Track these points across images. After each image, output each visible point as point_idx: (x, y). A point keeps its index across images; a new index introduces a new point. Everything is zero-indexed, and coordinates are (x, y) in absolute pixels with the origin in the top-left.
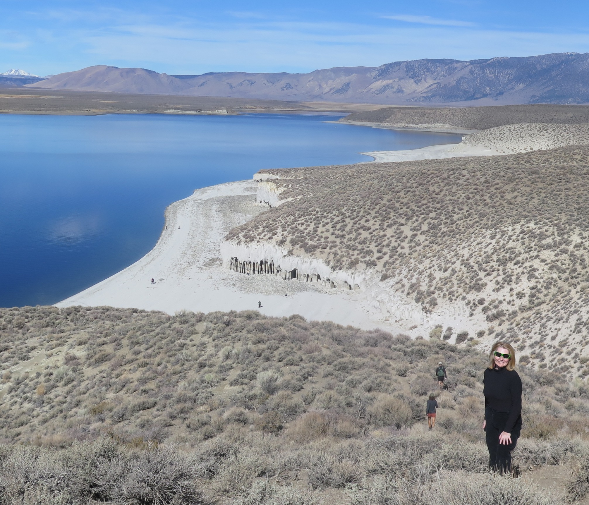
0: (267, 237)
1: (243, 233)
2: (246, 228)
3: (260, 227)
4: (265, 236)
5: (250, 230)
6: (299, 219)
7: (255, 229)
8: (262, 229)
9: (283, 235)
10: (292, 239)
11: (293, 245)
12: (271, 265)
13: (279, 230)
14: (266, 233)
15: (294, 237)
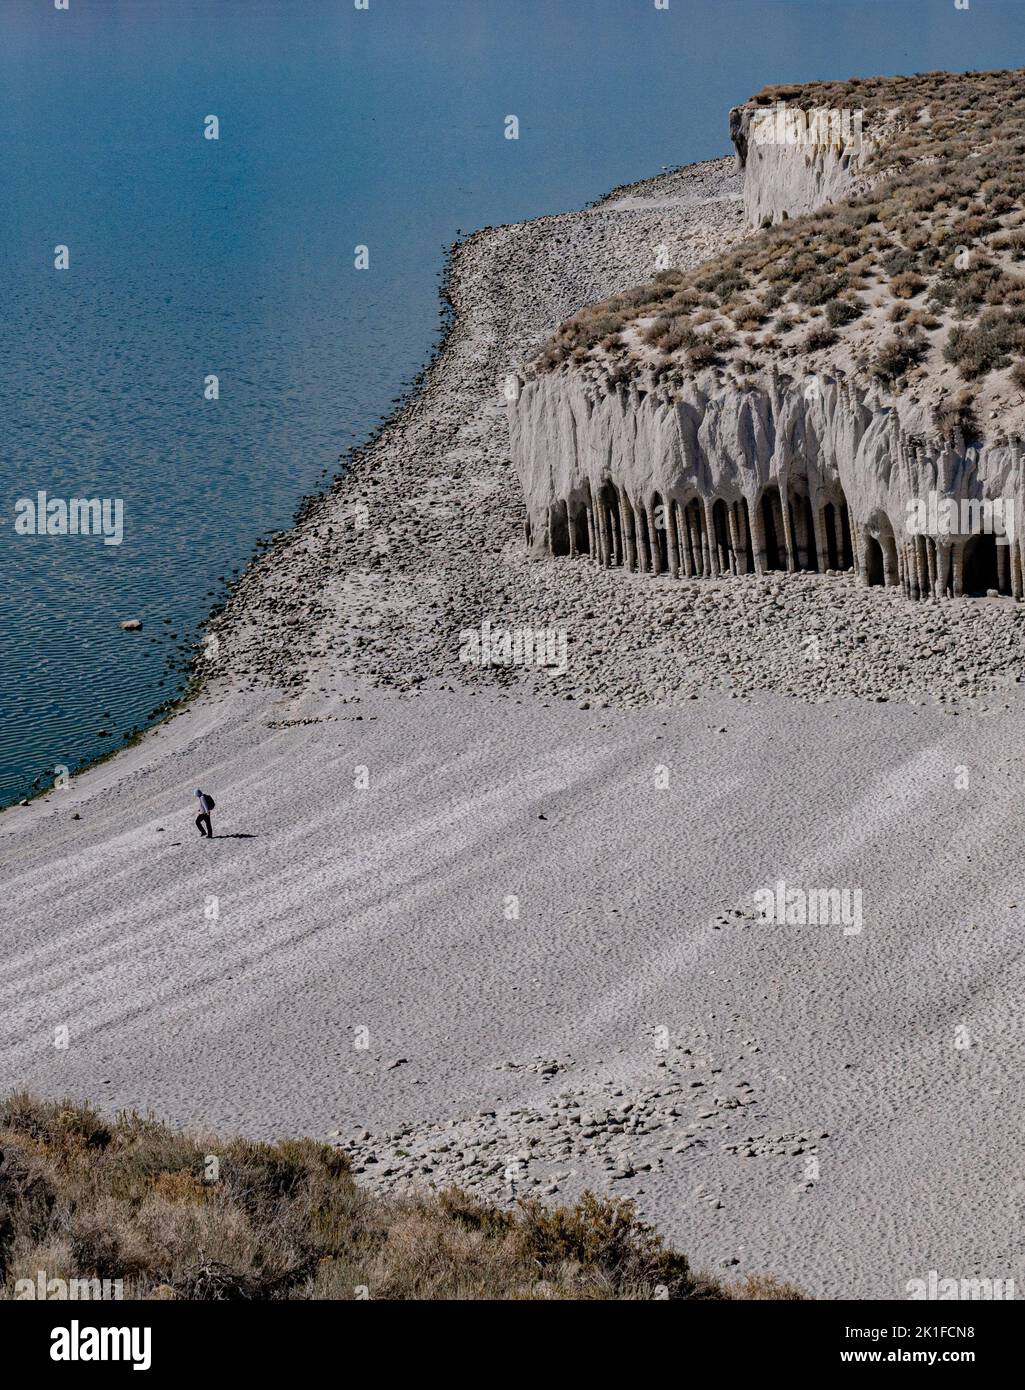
0: (798, 336)
1: (647, 323)
2: (670, 294)
3: (754, 279)
4: (786, 326)
5: (689, 304)
6: (1002, 219)
7: (725, 295)
8: (764, 288)
9: (899, 315)
10: (957, 335)
11: (969, 375)
12: (829, 510)
13: (878, 294)
14: (794, 309)
15: (972, 323)
